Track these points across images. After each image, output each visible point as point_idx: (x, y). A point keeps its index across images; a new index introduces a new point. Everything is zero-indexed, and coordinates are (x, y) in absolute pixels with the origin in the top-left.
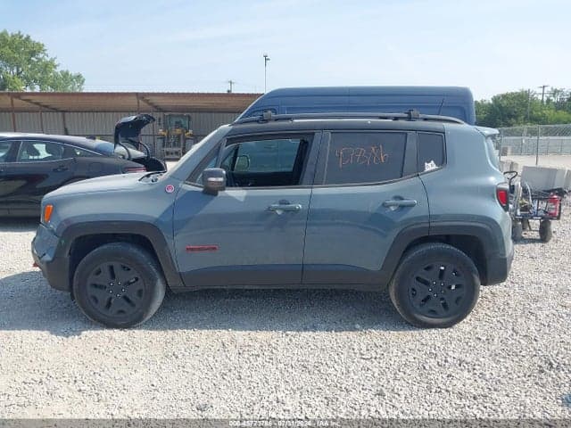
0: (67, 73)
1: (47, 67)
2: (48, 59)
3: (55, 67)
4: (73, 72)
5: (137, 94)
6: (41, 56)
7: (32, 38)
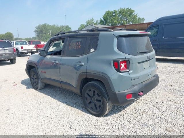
0: (139, 18)
1: (135, 17)
2: (135, 14)
3: (137, 17)
4: (141, 18)
5: (147, 23)
6: (133, 14)
7: (131, 9)
